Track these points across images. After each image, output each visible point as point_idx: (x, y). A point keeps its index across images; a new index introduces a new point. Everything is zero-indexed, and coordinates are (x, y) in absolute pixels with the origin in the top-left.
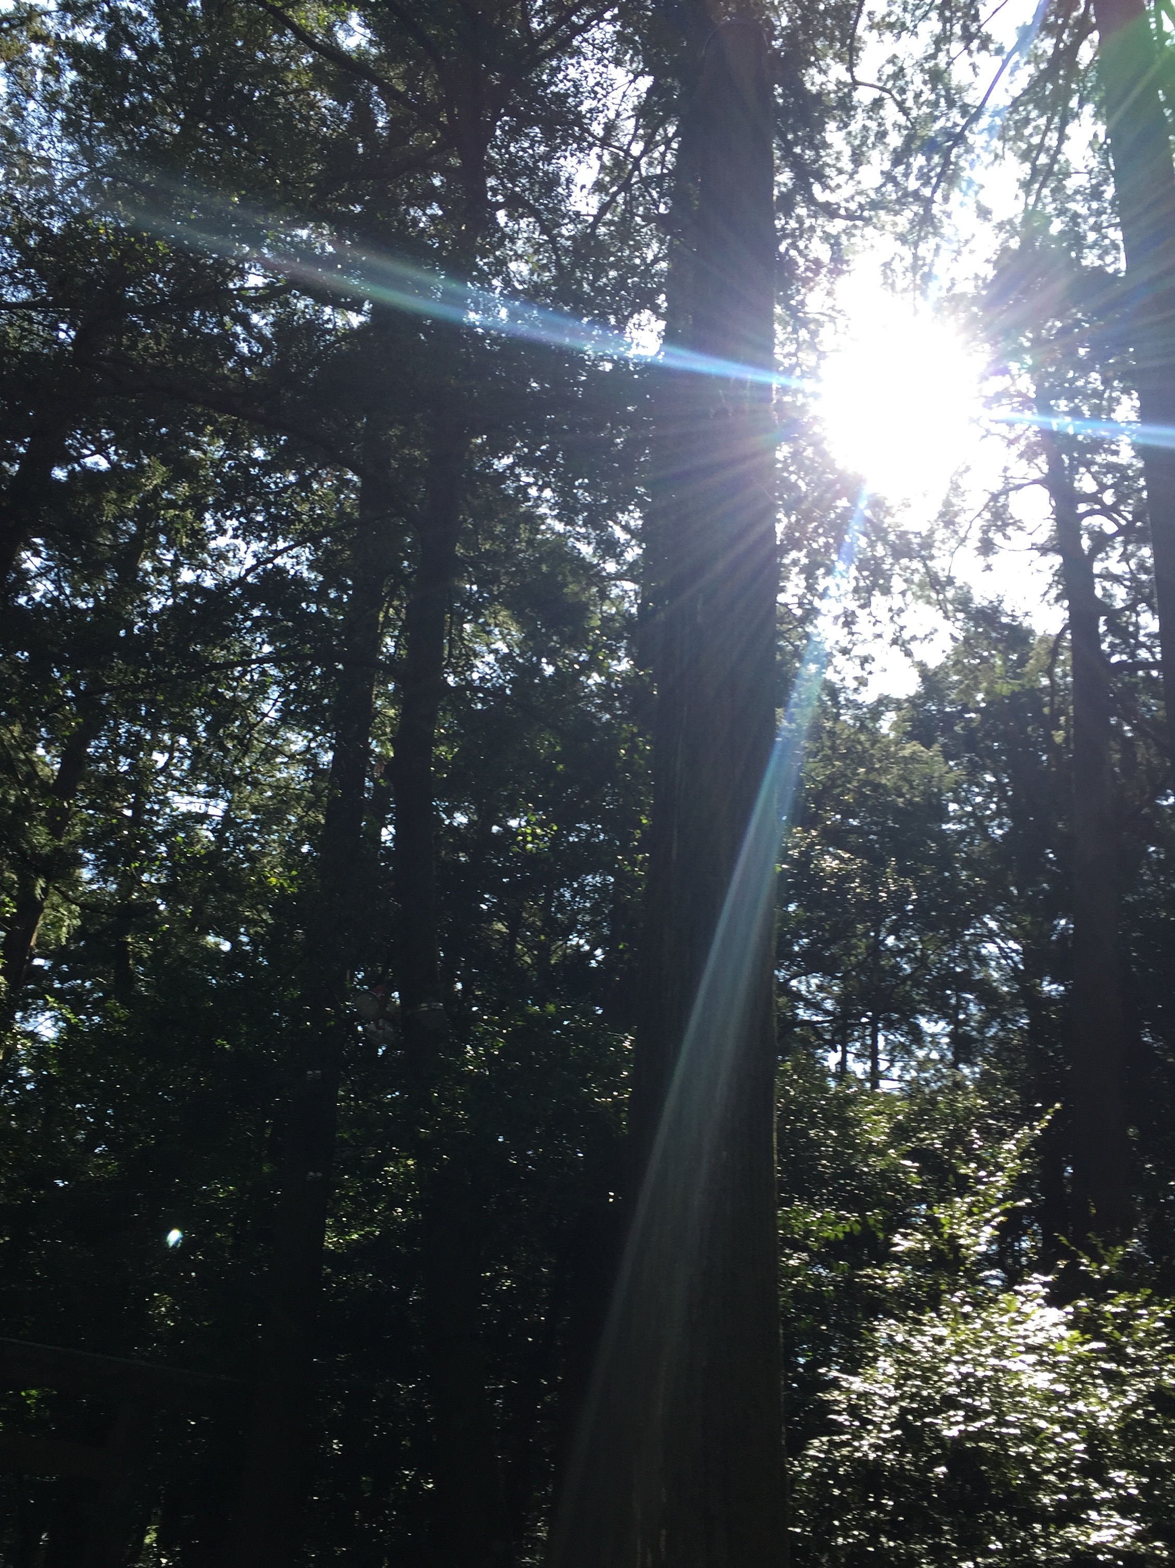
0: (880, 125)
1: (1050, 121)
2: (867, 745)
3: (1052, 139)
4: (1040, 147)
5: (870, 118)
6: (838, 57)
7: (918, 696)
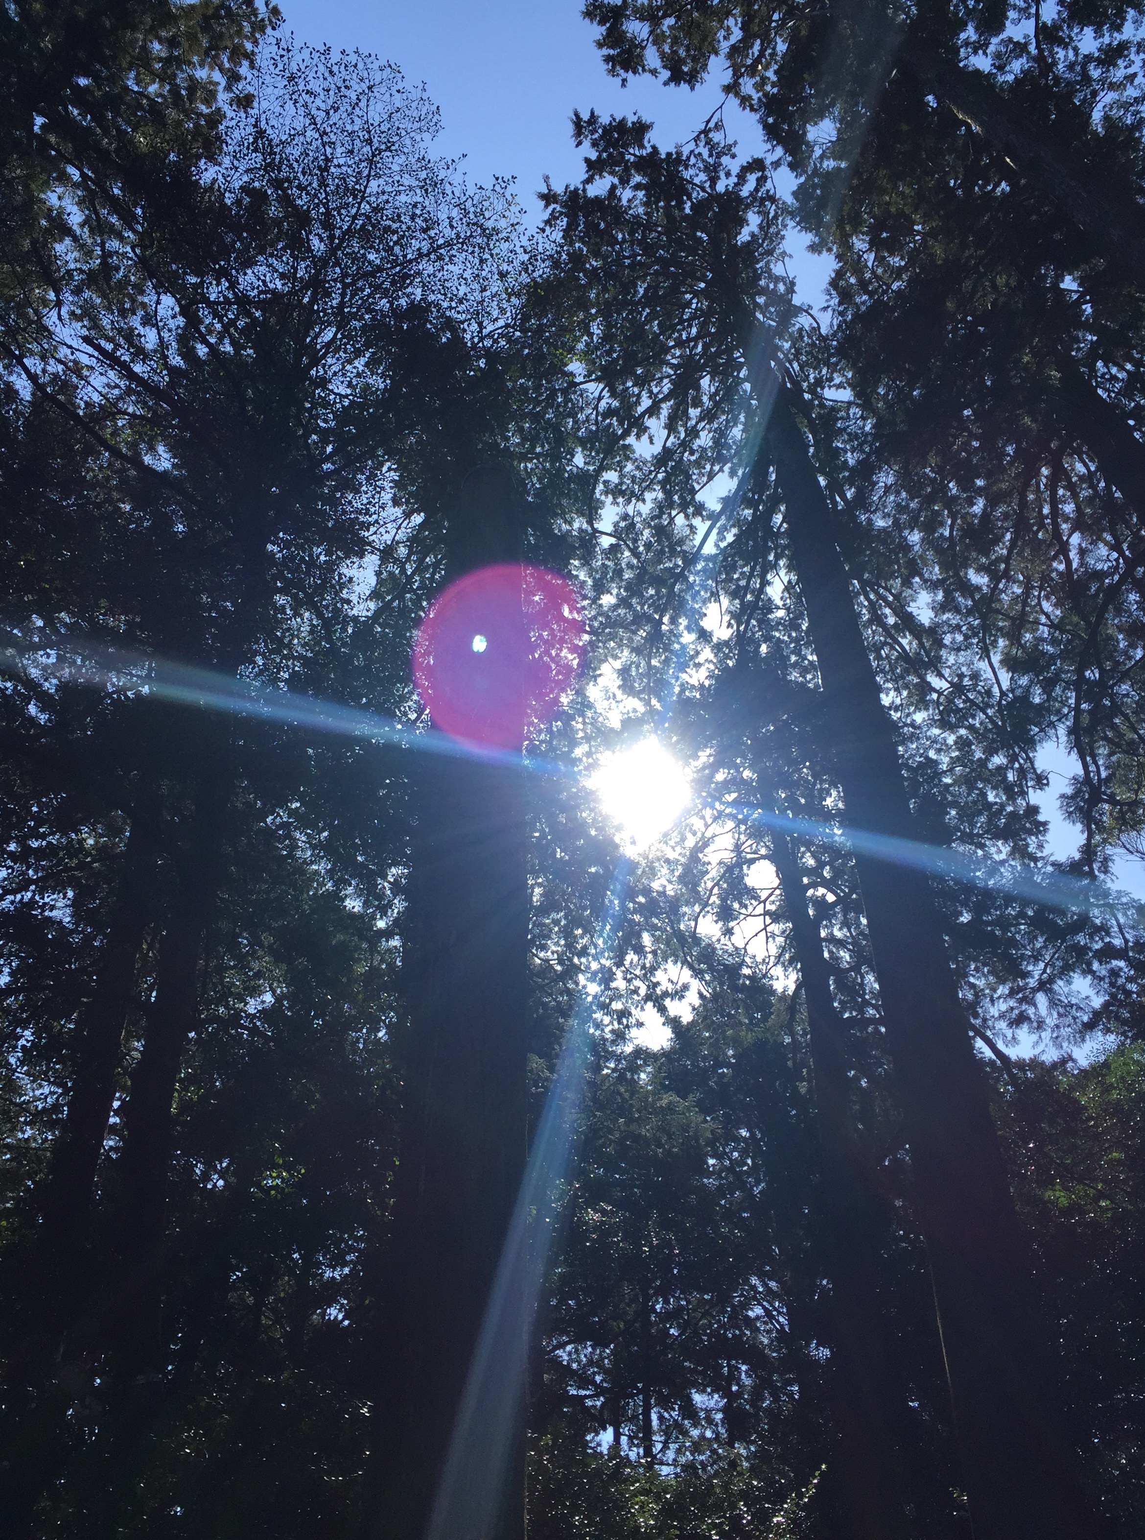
0: (616, 564)
1: (753, 569)
2: (627, 1095)
3: (756, 583)
4: (747, 588)
5: (608, 559)
6: (581, 513)
7: (673, 1051)
